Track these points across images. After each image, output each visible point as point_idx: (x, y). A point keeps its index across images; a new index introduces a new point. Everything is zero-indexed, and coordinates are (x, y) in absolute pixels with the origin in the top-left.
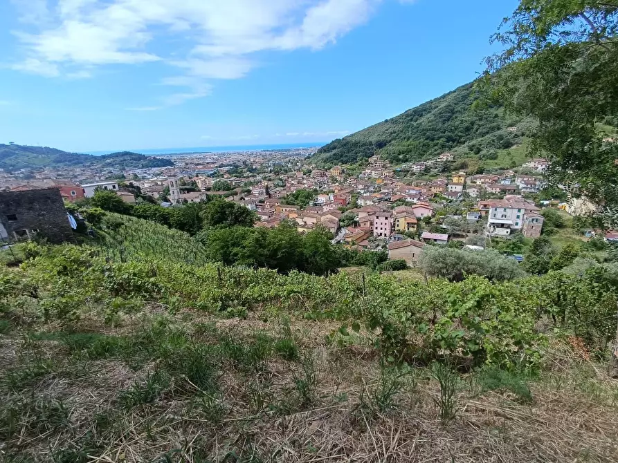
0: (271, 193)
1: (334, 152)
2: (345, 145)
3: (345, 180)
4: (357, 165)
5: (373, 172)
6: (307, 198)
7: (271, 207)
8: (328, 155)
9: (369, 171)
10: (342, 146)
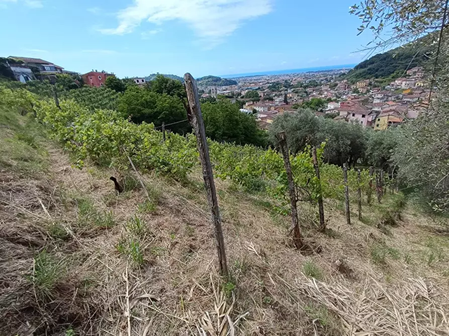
0: (288, 101)
1: (370, 66)
2: (385, 59)
3: (368, 91)
4: (390, 77)
5: (404, 83)
6: (317, 105)
7: (275, 109)
8: (362, 70)
9: (400, 82)
10: (381, 60)
